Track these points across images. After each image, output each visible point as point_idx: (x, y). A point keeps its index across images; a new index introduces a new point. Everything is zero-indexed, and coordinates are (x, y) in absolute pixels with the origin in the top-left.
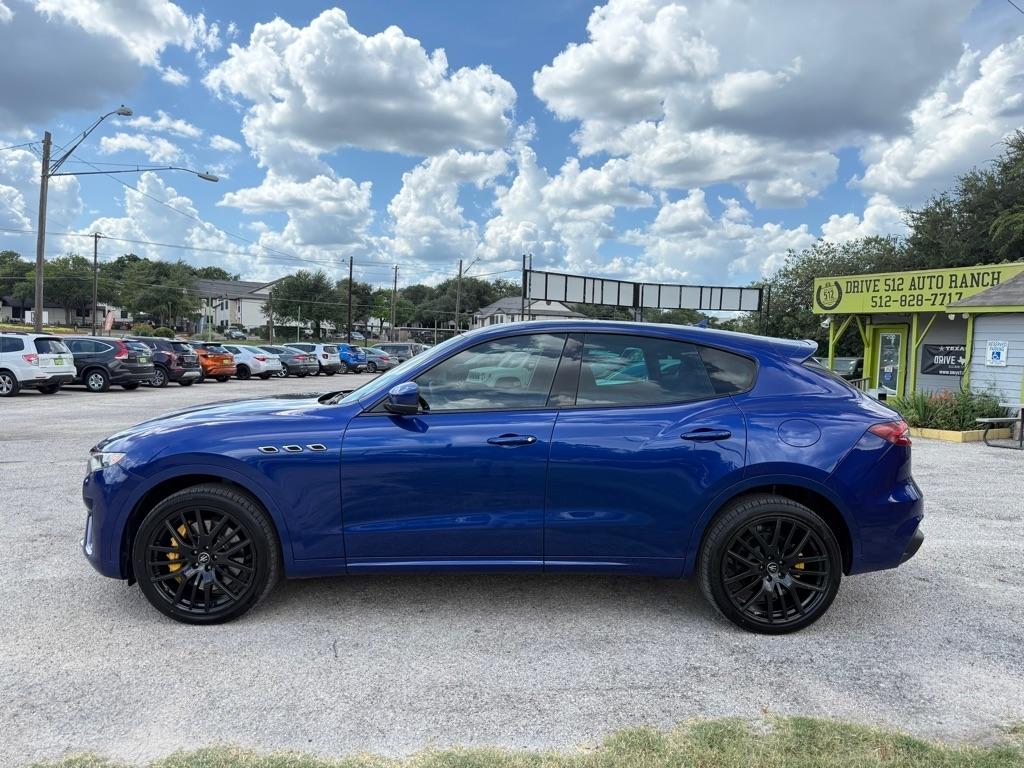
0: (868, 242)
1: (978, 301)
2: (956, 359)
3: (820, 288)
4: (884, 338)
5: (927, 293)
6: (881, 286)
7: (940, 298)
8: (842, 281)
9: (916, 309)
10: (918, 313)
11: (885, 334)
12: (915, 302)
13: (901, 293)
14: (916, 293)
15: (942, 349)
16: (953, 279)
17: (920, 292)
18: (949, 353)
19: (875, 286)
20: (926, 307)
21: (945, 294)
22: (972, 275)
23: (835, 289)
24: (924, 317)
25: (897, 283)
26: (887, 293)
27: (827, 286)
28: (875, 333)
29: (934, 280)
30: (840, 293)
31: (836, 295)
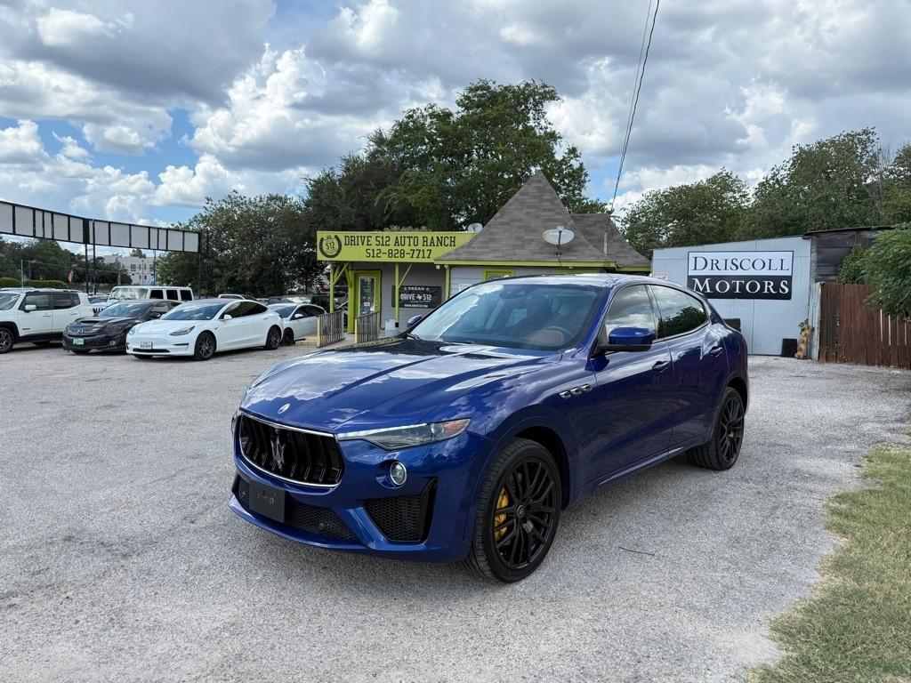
0: (271, 198)
1: (454, 257)
2: (416, 296)
3: (322, 239)
4: (362, 281)
5: (407, 249)
6: (373, 241)
7: (416, 253)
8: (342, 235)
9: (400, 260)
10: (399, 263)
11: (363, 278)
12: (399, 255)
13: (388, 248)
14: (400, 248)
15: (405, 289)
16: (425, 239)
17: (402, 248)
18: (410, 292)
19: (368, 241)
20: (407, 259)
21: (420, 250)
22: (438, 238)
23: (335, 241)
24: (403, 266)
25: (385, 240)
26: (379, 247)
27: (329, 238)
28: (356, 276)
29: (412, 240)
30: (340, 245)
31: (336, 246)
